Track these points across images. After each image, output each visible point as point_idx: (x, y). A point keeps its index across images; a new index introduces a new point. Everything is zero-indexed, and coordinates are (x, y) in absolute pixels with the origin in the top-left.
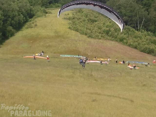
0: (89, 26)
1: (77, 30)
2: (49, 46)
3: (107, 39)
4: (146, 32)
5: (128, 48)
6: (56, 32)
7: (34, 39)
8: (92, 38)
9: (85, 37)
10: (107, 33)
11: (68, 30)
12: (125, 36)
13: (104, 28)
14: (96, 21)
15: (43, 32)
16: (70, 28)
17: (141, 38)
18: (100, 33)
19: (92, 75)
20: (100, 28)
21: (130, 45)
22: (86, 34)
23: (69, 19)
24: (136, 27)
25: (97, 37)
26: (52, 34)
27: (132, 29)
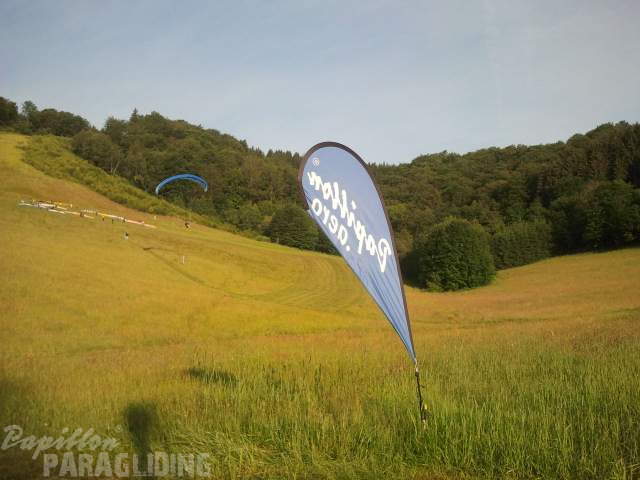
0: (49, 161)
1: (32, 164)
3: (69, 180)
4: (119, 178)
5: (96, 195)
6: (3, 162)
8: (51, 175)
9: (41, 174)
10: (71, 172)
11: (21, 163)
12: (93, 180)
13: (67, 166)
14: (59, 156)
16: (22, 160)
17: (112, 183)
18: (62, 171)
19: (44, 222)
20: (62, 165)
21: (98, 191)
22: (43, 170)
23: (24, 149)
24: (108, 170)
25: (58, 176)
27: (103, 171)
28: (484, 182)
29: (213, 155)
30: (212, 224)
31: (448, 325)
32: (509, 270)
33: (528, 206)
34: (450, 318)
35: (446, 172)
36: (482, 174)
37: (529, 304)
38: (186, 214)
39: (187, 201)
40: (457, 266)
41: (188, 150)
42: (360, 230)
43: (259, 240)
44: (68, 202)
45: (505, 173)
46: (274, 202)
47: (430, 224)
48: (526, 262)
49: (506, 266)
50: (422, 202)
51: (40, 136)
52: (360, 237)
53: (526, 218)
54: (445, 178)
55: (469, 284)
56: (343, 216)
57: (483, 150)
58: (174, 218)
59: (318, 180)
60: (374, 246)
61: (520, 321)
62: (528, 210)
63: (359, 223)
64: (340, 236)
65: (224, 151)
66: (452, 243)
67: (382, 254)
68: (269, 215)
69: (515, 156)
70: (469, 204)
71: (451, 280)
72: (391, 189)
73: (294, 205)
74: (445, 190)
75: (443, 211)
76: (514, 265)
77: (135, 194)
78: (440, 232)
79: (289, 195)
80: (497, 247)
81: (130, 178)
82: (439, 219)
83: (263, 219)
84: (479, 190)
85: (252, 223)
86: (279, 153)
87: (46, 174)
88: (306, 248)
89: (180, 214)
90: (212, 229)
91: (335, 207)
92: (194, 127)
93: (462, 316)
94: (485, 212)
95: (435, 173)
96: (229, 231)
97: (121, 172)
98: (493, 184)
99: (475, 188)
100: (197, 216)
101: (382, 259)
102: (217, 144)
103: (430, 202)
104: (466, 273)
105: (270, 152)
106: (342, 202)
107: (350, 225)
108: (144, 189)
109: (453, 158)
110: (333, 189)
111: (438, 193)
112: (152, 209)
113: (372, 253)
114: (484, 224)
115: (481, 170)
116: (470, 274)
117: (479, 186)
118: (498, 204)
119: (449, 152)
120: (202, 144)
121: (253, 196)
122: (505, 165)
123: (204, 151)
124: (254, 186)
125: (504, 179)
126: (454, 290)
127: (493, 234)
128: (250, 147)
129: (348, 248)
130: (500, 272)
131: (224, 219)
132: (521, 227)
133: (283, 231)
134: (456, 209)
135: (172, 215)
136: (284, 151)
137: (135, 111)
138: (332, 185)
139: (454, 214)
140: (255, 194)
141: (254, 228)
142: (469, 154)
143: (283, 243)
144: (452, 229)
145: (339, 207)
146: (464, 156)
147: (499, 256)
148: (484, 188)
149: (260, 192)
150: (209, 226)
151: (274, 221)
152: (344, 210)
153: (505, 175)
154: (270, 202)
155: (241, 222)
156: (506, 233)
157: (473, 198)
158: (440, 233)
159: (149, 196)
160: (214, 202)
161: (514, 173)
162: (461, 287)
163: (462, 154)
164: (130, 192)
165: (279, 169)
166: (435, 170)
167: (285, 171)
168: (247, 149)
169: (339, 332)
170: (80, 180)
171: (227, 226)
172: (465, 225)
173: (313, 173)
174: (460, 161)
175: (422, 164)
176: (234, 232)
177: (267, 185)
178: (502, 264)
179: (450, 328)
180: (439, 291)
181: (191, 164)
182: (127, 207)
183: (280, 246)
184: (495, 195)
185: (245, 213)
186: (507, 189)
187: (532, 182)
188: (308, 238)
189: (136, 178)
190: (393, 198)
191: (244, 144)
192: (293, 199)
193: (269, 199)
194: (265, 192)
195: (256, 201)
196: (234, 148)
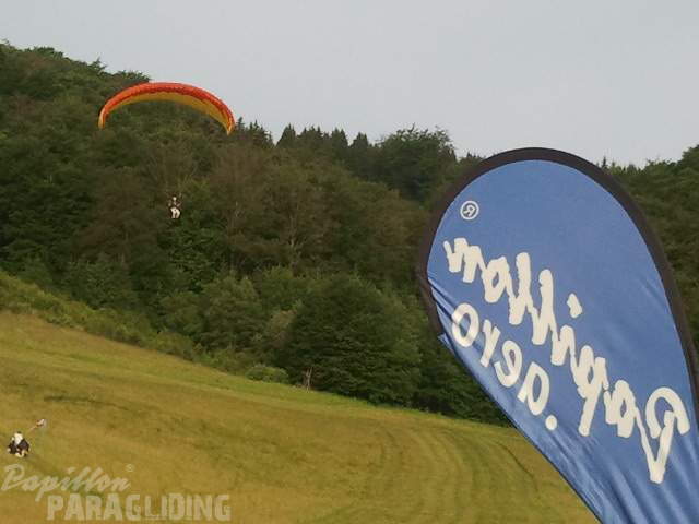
30: (128, 332)
38: (56, 308)
41: (63, 132)
42: (590, 372)
43: (259, 377)
52: (589, 392)
56: (538, 338)
59: (474, 255)
60: (633, 411)
63: (587, 351)
64: (525, 393)
65: (161, 131)
67: (655, 430)
68: (285, 306)
73: (355, 280)
79: (341, 250)
83: (267, 318)
85: (237, 331)
86: (313, 136)
90: (123, 347)
91: (515, 318)
96: (174, 352)
100: (85, 311)
101: (655, 444)
105: (289, 132)
106: (538, 302)
107: (557, 359)
110: (514, 272)
113: (625, 431)
124: (244, 229)
129: (551, 423)
131: (159, 318)
138: (512, 264)
140: (245, 249)
141: (243, 343)
143: (321, 385)
145: (527, 317)
149: (261, 243)
150: (120, 338)
151: (299, 324)
152: (543, 323)
154: (289, 273)
155: (207, 328)
165: (314, 181)
167: (329, 187)
171: (169, 338)
173: (461, 243)
176: (188, 357)
177: (279, 225)
181: (69, 167)
183: (314, 394)
185: (216, 301)
188: (391, 371)
192: (352, 263)
193: (285, 264)
194: (275, 243)
195: (247, 268)
196: (190, 123)
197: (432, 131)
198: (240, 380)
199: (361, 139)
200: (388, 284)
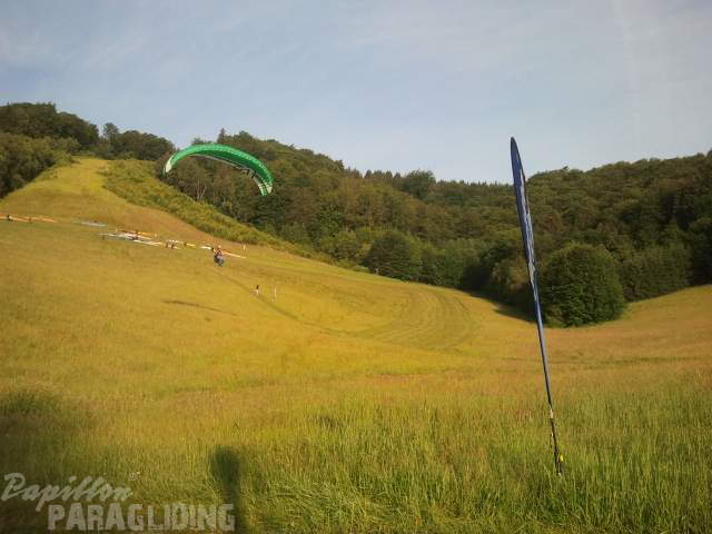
0: (131, 187)
1: (114, 191)
2: (72, 208)
3: (153, 207)
4: (206, 205)
5: (183, 223)
6: (84, 190)
7: (51, 196)
8: (134, 203)
9: (123, 201)
10: (155, 199)
11: (102, 190)
12: (179, 206)
13: (151, 193)
14: (142, 182)
15: (66, 188)
16: (104, 187)
17: (199, 211)
18: (145, 198)
19: (128, 254)
20: (146, 192)
21: (183, 219)
22: (125, 198)
23: (105, 174)
24: (194, 196)
25: (141, 204)
26: (78, 192)
27: (188, 198)
28: (611, 202)
29: (306, 177)
30: (306, 253)
31: (572, 365)
32: (641, 303)
33: (662, 229)
34: (574, 358)
35: (567, 190)
36: (609, 193)
37: (664, 341)
38: (279, 244)
39: (279, 229)
40: (581, 298)
41: (279, 173)
43: (357, 271)
44: (152, 231)
45: (637, 191)
46: (372, 229)
47: (549, 251)
48: (660, 293)
49: (638, 298)
50: (540, 226)
51: (122, 161)
53: (660, 243)
54: (565, 197)
55: (594, 319)
57: (610, 165)
58: (265, 248)
61: (656, 360)
62: (662, 233)
65: (318, 173)
66: (575, 272)
68: (368, 242)
69: (648, 171)
70: (595, 227)
71: (575, 313)
72: (504, 211)
73: (396, 231)
74: (566, 211)
75: (564, 235)
76: (647, 297)
77: (223, 222)
78: (561, 259)
79: (390, 220)
80: (627, 276)
81: (218, 205)
82: (560, 244)
83: (361, 247)
84: (605, 211)
85: (349, 252)
86: (378, 174)
87: (130, 201)
88: (409, 280)
89: (272, 243)
90: (304, 259)
92: (285, 147)
93: (587, 354)
94: (613, 236)
95: (555, 192)
96: (325, 261)
97: (208, 198)
98: (621, 204)
99: (601, 208)
100: (289, 245)
102: (311, 164)
103: (548, 225)
104: (591, 306)
105: (369, 173)
108: (232, 217)
109: (575, 175)
111: (559, 215)
112: (240, 238)
114: (611, 250)
115: (607, 188)
116: (595, 307)
117: (605, 207)
118: (628, 227)
119: (570, 168)
120: (295, 165)
121: (350, 222)
122: (636, 182)
123: (296, 174)
125: (634, 198)
126: (577, 325)
127: (622, 260)
128: (346, 167)
130: (631, 304)
131: (318, 248)
132: (655, 253)
133: (383, 259)
134: (578, 233)
135: (262, 245)
136: (384, 171)
137: (223, 131)
139: (576, 238)
140: (352, 219)
141: (352, 257)
142: (594, 170)
143: (384, 273)
144: (574, 255)
146: (588, 173)
147: (629, 285)
148: (611, 209)
149: (358, 217)
150: (303, 256)
151: (373, 250)
153: (636, 193)
154: (369, 229)
155: (337, 251)
156: (637, 259)
157: (599, 221)
158: (561, 261)
159: (239, 225)
160: (308, 229)
161: (646, 190)
162: (586, 322)
163: (585, 171)
164: (218, 220)
165: (378, 192)
166: (554, 189)
167: (386, 194)
168: (343, 170)
169: (447, 373)
170: (165, 207)
171: (322, 255)
172: (589, 251)
174: (583, 178)
175: (539, 182)
176: (329, 263)
177: (365, 210)
178: (632, 296)
179: (574, 369)
180: (560, 327)
182: (215, 236)
183: (379, 277)
184: (624, 216)
185: (341, 241)
186: (638, 210)
187: (667, 202)
188: (410, 268)
189: (224, 204)
190: (506, 221)
191: (339, 164)
192: (394, 225)
193: (368, 225)
194: (363, 217)
195: (353, 228)
196: (329, 169)
197: (426, 171)
198: (350, 272)
199: (398, 175)
200: (409, 233)
